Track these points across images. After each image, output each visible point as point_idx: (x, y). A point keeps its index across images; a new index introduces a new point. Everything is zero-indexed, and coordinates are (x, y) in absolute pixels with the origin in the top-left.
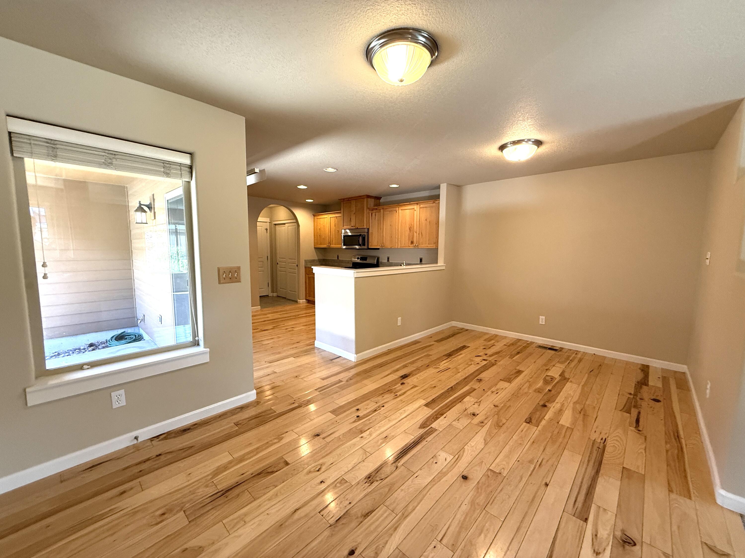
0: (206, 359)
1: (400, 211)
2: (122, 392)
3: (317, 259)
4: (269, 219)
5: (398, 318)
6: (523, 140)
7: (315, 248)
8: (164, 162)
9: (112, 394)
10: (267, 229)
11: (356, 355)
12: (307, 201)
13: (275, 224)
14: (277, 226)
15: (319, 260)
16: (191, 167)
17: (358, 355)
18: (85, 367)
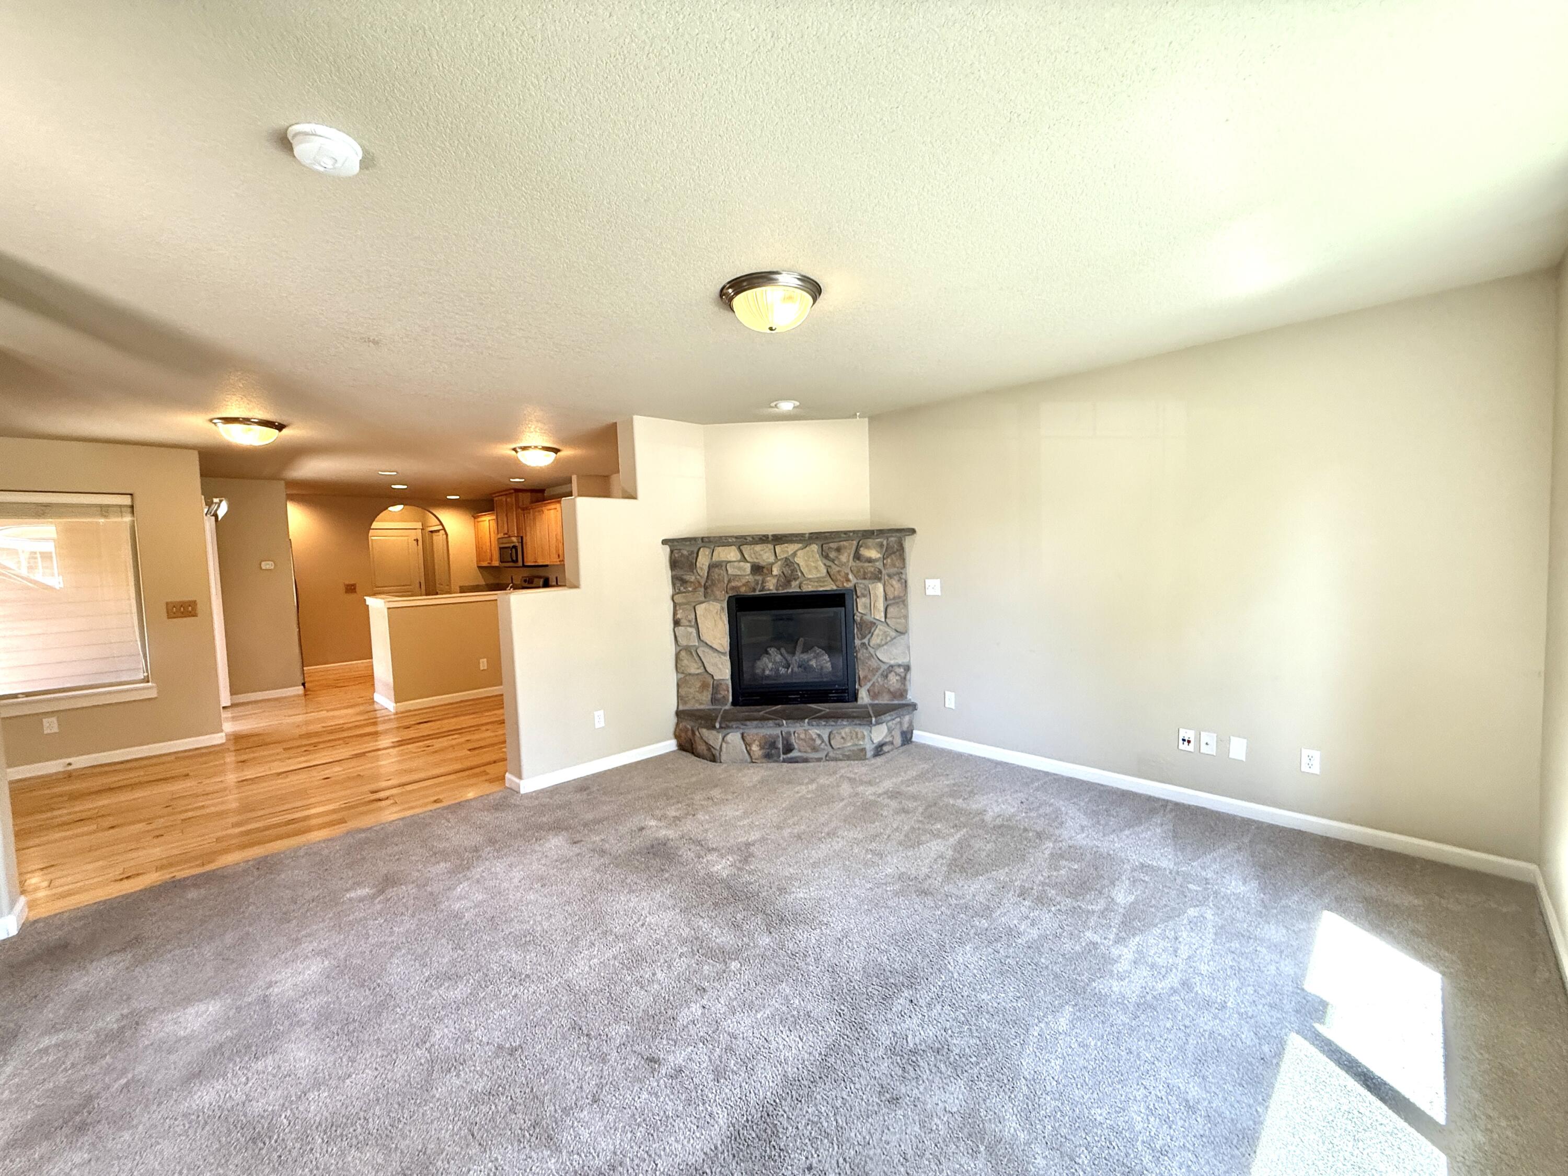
0: (153, 694)
1: (546, 512)
2: (54, 719)
3: (484, 583)
4: (420, 524)
5: (481, 660)
6: (530, 447)
7: (479, 567)
8: (101, 506)
9: (44, 720)
10: (417, 540)
11: (395, 705)
12: (448, 497)
13: (432, 532)
14: (434, 534)
15: (487, 585)
16: (132, 507)
17: (398, 704)
18: (20, 696)
